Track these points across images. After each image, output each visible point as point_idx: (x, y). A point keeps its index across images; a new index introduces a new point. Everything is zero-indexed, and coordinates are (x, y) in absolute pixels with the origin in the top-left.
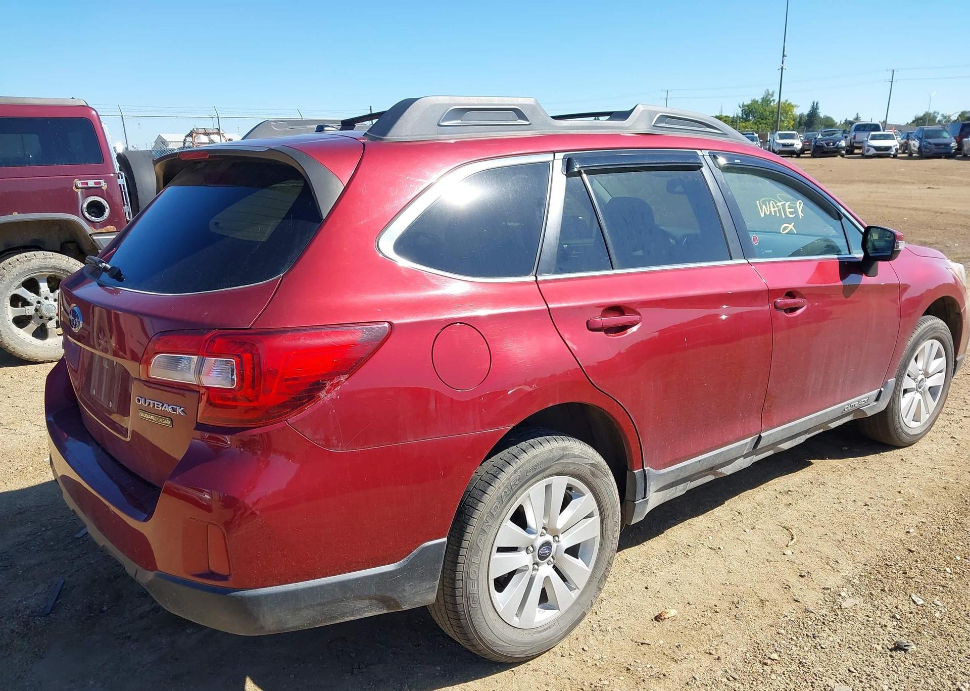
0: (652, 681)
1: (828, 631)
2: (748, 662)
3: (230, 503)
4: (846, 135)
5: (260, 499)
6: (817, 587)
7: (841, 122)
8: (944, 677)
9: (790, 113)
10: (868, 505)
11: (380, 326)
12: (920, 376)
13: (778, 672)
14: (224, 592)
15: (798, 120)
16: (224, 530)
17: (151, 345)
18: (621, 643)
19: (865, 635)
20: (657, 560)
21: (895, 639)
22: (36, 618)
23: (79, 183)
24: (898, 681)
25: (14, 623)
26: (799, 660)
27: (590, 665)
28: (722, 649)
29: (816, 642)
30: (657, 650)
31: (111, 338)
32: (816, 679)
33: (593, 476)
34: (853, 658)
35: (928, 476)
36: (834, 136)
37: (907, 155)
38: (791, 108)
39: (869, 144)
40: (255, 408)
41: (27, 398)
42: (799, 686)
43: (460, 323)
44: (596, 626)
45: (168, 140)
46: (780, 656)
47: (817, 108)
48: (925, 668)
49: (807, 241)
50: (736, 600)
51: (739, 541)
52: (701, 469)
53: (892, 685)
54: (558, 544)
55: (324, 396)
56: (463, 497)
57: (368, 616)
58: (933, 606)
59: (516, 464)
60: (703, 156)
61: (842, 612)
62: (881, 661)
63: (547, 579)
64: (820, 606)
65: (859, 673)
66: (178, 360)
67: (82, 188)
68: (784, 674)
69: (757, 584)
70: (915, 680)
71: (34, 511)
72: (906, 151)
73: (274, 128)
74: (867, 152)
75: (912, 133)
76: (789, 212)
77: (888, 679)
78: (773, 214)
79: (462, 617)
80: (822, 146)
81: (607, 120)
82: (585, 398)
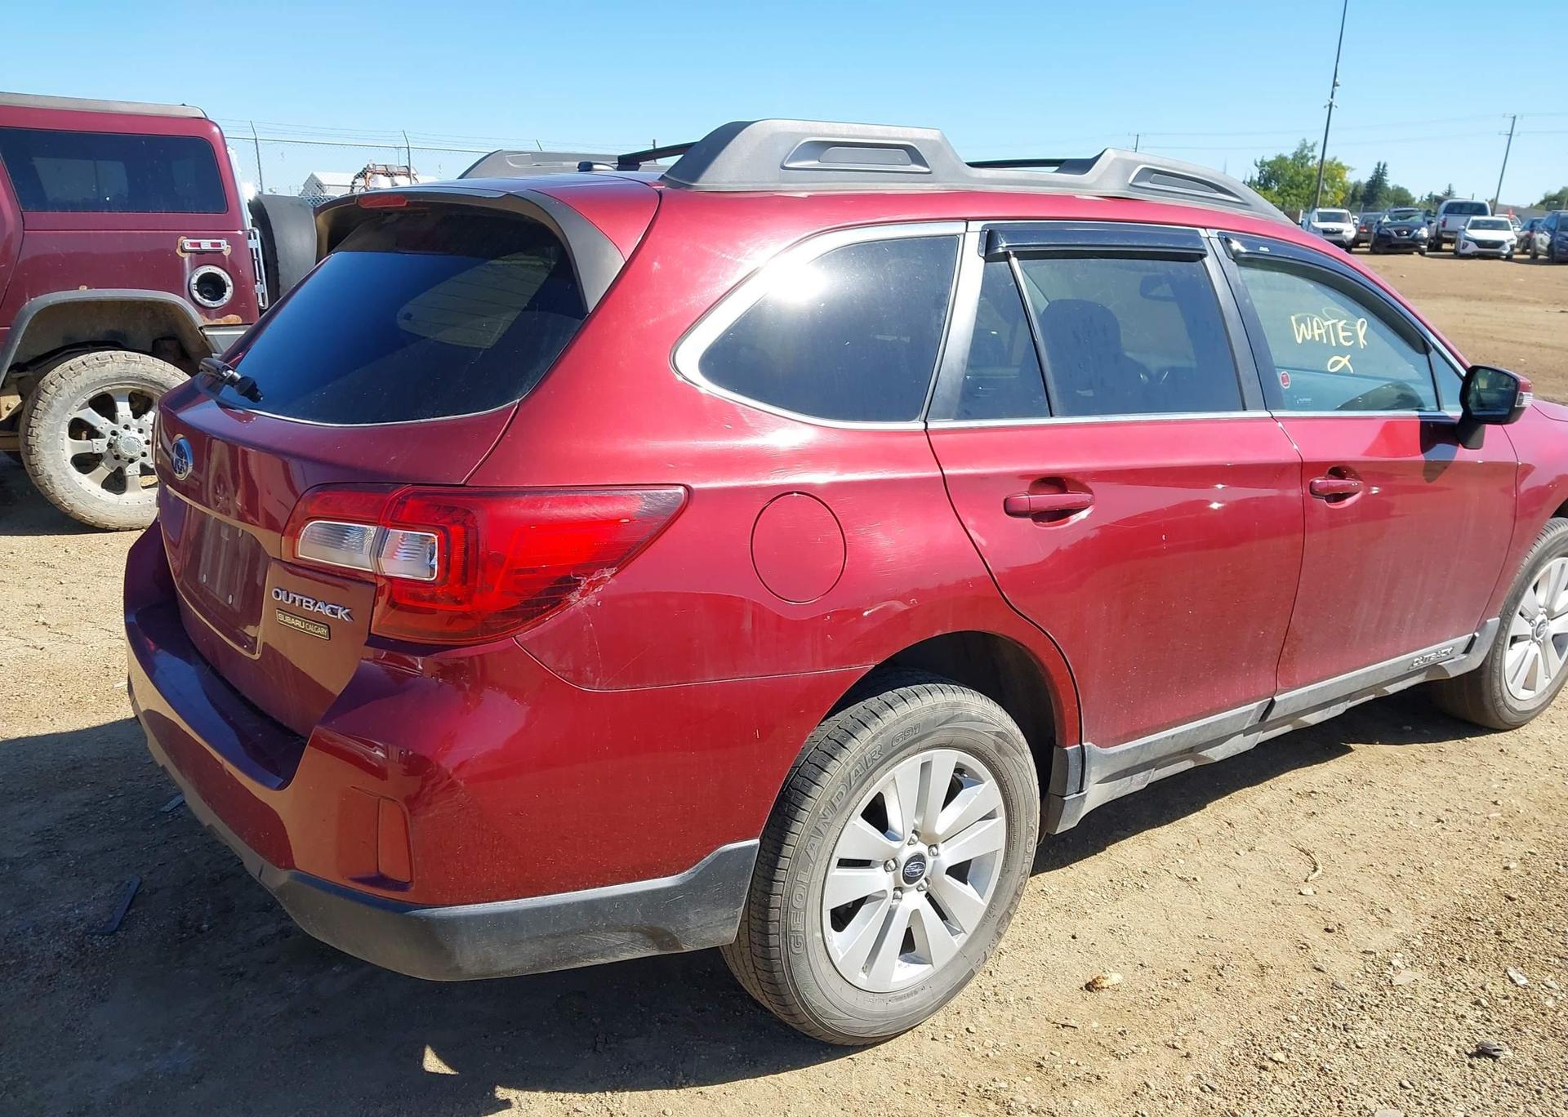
0: (1078, 1086)
1: (1368, 1020)
2: (1235, 1063)
3: (417, 766)
4: (1429, 219)
5: (466, 761)
6: (1353, 949)
7: (1422, 197)
8: (1557, 1104)
9: (1338, 180)
10: (1443, 822)
11: (670, 491)
12: (1540, 615)
13: (1284, 1082)
14: (401, 908)
15: (1351, 192)
16: (406, 810)
17: (301, 507)
18: (1030, 1024)
19: (1429, 1030)
20: (1092, 894)
21: (1479, 1039)
22: (96, 937)
23: (187, 243)
24: (1481, 1106)
25: (61, 943)
26: (1319, 1065)
27: (978, 1056)
28: (1195, 1040)
29: (1348, 1037)
30: (1088, 1038)
31: (236, 492)
32: (1346, 1097)
33: (998, 751)
34: (1407, 1066)
35: (1543, 779)
36: (1410, 220)
37: (1528, 257)
38: (1340, 171)
39: (1467, 235)
40: (465, 616)
41: (90, 585)
42: (1318, 1107)
43: (798, 493)
44: (990, 994)
45: (324, 183)
46: (1288, 1057)
47: (1384, 174)
48: (1526, 1087)
49: (1369, 386)
50: (1219, 963)
51: (1228, 869)
52: (1173, 751)
53: (1471, 1111)
54: (936, 859)
55: (578, 601)
56: (789, 776)
57: (628, 958)
58: (1542, 989)
59: (876, 727)
60: (1208, 238)
61: (1393, 992)
62: (1454, 1073)
63: (916, 914)
64: (1356, 979)
65: (1417, 1091)
66: (344, 532)
67: (191, 252)
68: (1294, 1086)
69: (1254, 941)
70: (1509, 1106)
71: (96, 767)
72: (1528, 250)
73: (510, 163)
74: (1463, 248)
75: (1539, 221)
76: (1344, 337)
77: (1465, 1102)
78: (1317, 339)
79: (776, 968)
80: (1389, 236)
81: (1055, 172)
82: (994, 624)
